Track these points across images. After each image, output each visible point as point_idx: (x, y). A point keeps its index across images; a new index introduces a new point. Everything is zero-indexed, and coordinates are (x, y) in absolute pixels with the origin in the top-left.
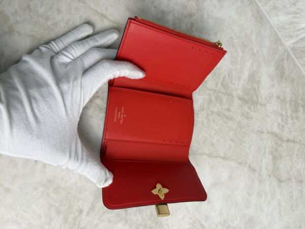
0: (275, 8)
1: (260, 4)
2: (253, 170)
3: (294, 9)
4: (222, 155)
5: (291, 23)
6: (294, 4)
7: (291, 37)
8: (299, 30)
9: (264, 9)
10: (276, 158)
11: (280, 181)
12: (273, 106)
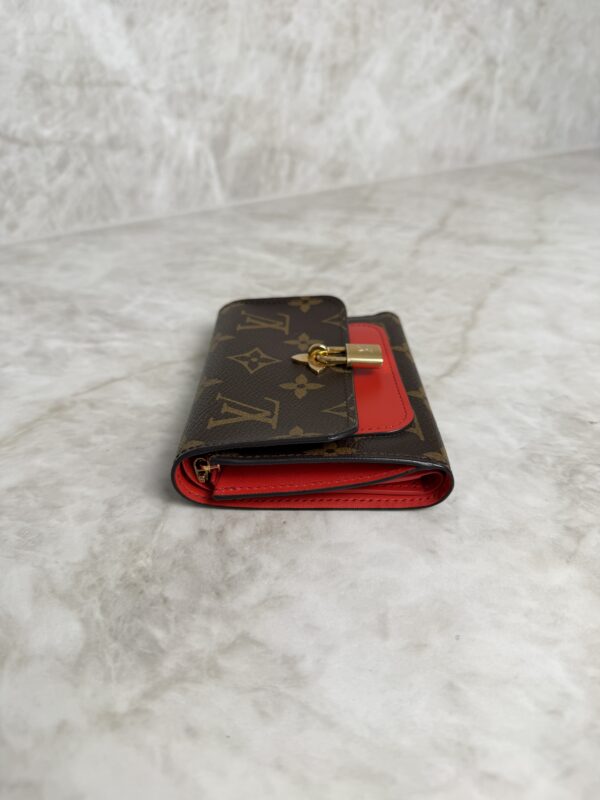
0: (132, 193)
1: (113, 222)
2: (513, 271)
3: (150, 157)
4: (468, 308)
5: (178, 173)
6: (140, 152)
7: (207, 187)
8: (198, 163)
9: (125, 218)
10: (483, 240)
11: (541, 241)
12: (357, 234)
